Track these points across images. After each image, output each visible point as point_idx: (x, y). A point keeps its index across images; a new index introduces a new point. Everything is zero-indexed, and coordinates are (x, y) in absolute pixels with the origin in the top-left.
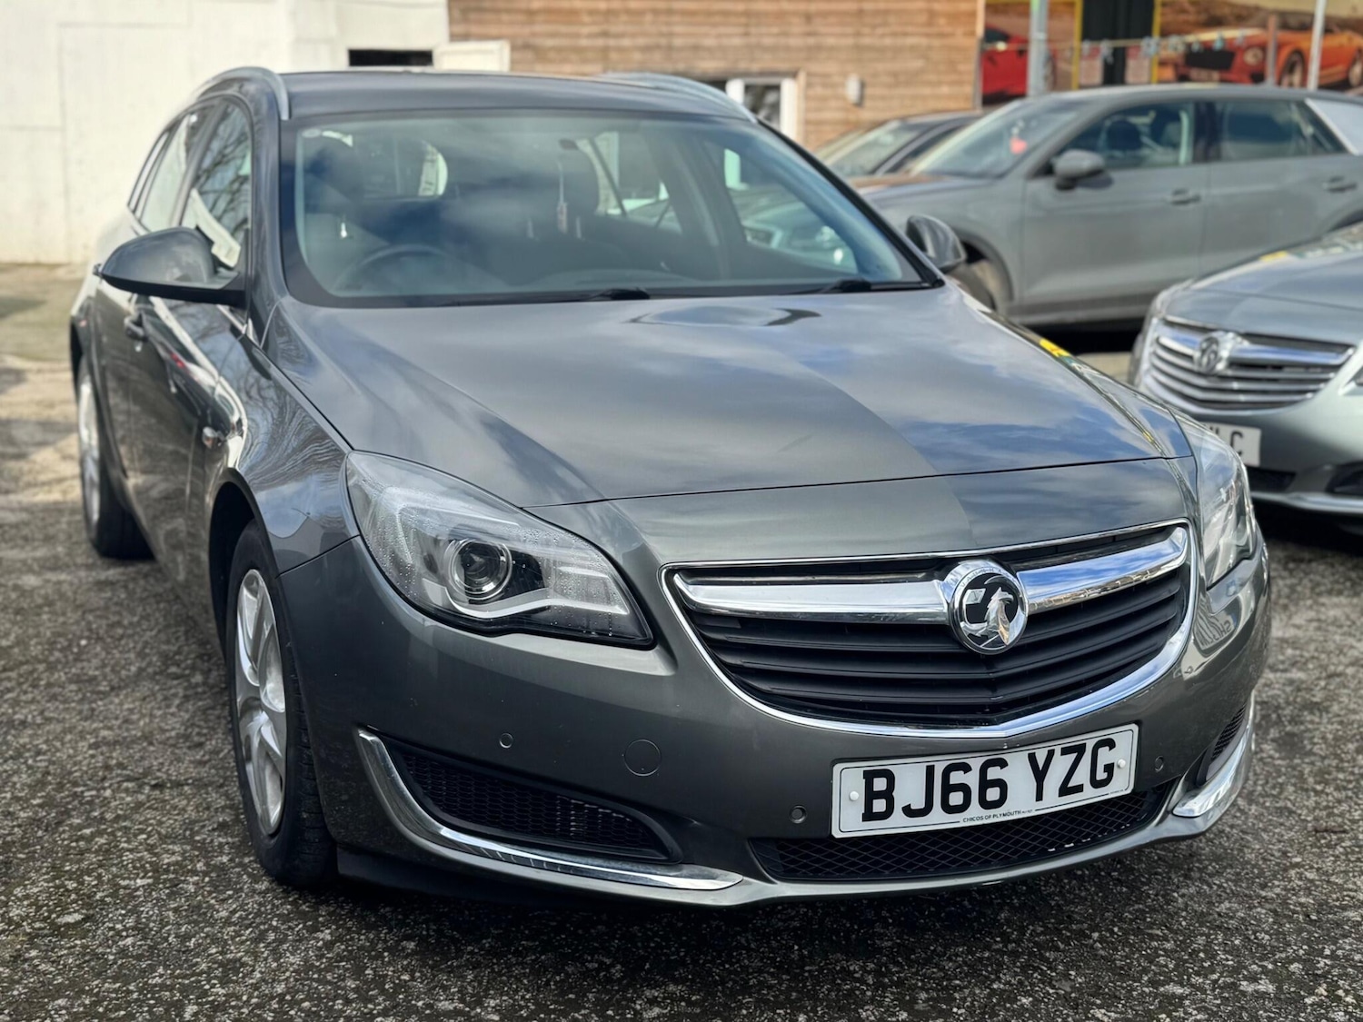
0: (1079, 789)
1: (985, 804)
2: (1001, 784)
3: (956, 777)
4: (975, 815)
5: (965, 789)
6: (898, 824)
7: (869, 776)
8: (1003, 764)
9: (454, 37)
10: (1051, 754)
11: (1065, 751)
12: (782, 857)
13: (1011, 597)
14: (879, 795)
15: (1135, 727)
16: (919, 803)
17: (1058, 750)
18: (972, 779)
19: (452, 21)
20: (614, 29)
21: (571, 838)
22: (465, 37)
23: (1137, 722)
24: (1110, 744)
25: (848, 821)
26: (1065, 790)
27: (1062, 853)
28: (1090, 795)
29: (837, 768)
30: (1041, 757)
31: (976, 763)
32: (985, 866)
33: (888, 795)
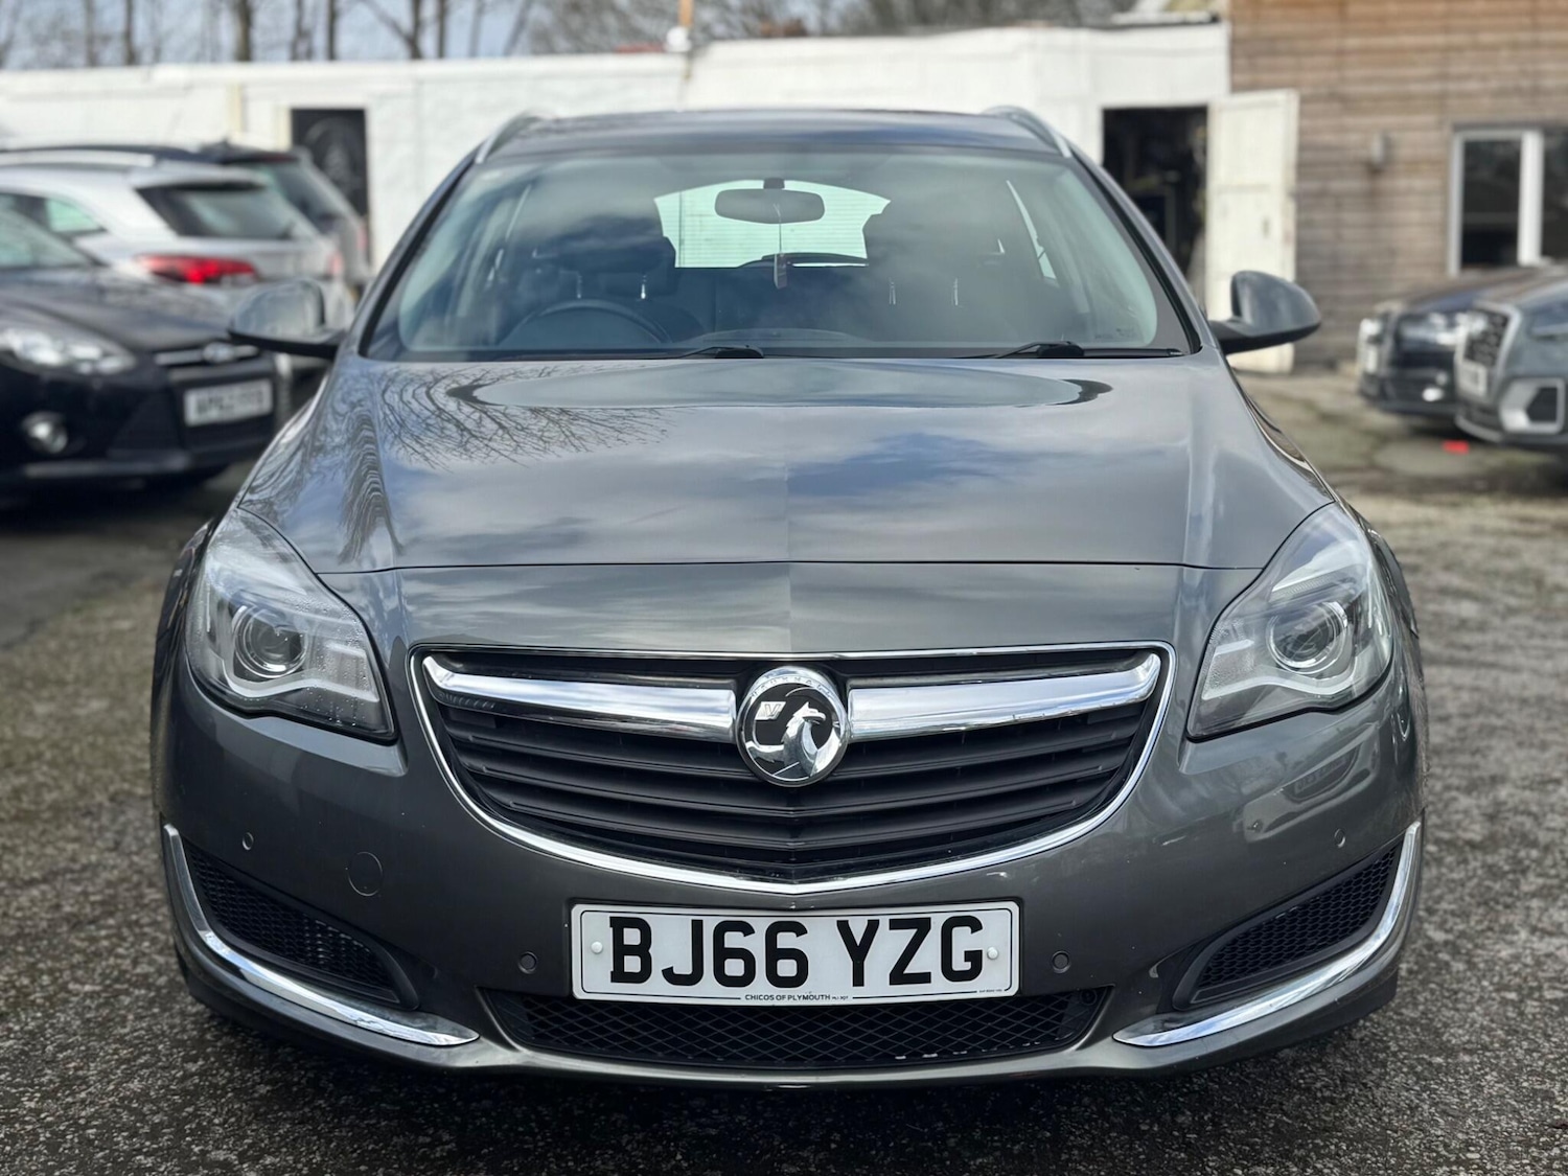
0: (924, 978)
1: (775, 979)
2: (799, 957)
3: (733, 940)
4: (761, 993)
5: (746, 956)
6: (655, 990)
7: (618, 925)
8: (800, 930)
9: (1236, 88)
10: (872, 927)
11: (896, 925)
12: (531, 1018)
13: (822, 716)
14: (632, 950)
15: (1013, 906)
16: (684, 967)
17: (884, 923)
18: (756, 945)
19: (1234, 69)
20: (1454, 69)
21: (320, 967)
22: (1253, 87)
23: (1018, 901)
24: (975, 925)
25: (592, 978)
26: (898, 976)
27: (916, 1062)
28: (941, 989)
29: (577, 909)
30: (858, 928)
31: (761, 924)
32: (794, 1064)
33: (643, 950)
